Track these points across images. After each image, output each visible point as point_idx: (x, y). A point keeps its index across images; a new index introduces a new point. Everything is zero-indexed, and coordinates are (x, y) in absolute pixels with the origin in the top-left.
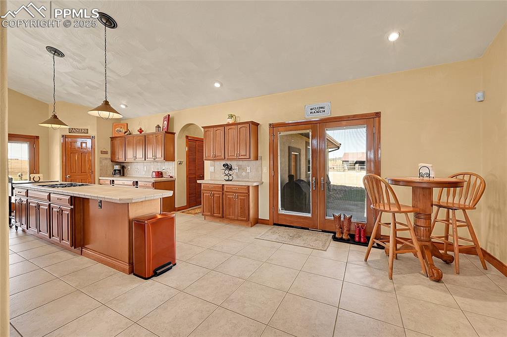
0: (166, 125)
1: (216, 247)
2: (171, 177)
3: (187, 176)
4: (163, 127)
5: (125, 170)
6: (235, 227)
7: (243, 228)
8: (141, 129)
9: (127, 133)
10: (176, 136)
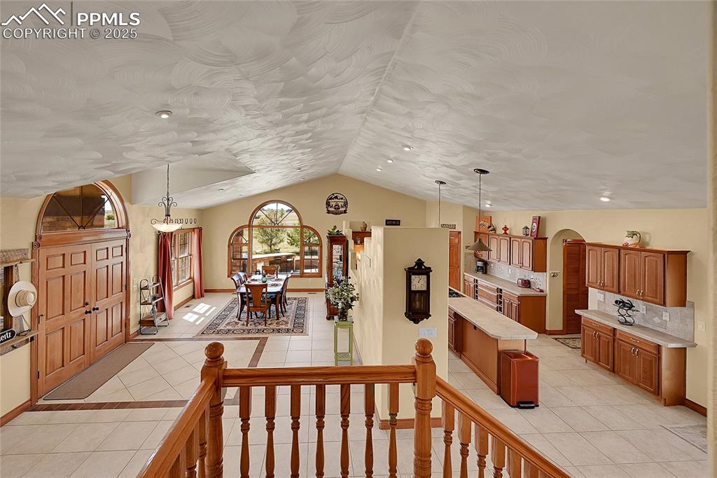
0: (536, 228)
1: (590, 409)
2: (542, 291)
3: (564, 292)
4: (532, 229)
5: (488, 267)
6: (633, 394)
7: (648, 402)
8: (505, 227)
9: (490, 229)
10: (549, 242)
